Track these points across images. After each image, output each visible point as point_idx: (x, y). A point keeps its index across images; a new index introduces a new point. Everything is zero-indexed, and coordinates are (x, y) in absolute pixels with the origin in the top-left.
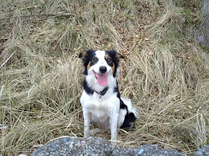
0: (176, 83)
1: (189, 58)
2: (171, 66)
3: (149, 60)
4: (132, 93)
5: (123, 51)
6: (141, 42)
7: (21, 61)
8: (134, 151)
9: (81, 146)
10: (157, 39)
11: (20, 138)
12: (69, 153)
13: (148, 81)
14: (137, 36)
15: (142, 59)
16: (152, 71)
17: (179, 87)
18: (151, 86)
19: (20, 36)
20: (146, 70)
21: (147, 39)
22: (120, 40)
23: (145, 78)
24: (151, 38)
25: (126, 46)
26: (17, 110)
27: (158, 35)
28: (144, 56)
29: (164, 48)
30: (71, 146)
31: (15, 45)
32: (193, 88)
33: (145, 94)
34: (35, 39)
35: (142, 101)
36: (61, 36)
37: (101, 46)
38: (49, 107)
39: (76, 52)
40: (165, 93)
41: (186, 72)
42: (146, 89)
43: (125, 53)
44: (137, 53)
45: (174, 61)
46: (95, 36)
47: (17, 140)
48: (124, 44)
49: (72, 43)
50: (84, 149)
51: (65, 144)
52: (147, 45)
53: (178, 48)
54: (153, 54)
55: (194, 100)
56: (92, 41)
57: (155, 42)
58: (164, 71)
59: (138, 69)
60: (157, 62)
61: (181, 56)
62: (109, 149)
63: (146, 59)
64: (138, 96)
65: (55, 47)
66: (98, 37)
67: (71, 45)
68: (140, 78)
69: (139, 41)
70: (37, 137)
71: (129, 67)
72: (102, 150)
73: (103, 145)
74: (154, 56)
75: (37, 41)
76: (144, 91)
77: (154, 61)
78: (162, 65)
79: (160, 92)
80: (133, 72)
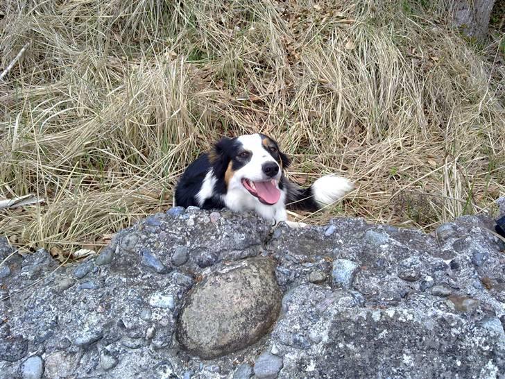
0: (405, 114)
1: (434, 59)
2: (395, 76)
3: (344, 62)
4: (308, 136)
5: (286, 42)
6: (326, 21)
7: (45, 67)
8: (316, 231)
9: (210, 222)
10: (363, 14)
11: (75, 220)
12: (187, 235)
13: (342, 108)
14: (317, 7)
15: (328, 59)
16: (351, 86)
17: (410, 121)
18: (349, 121)
19: (37, 6)
20: (339, 84)
21: (341, 15)
22: (278, 15)
23: (337, 102)
24: (349, 11)
25: (291, 31)
26: (55, 169)
27: (367, 5)
28: (335, 54)
29: (379, 34)
30: (191, 222)
31: (28, 26)
32: (440, 126)
33: (336, 137)
34: (74, 15)
35: (330, 151)
36: (134, 6)
37: (231, 31)
38: (126, 162)
39: (172, 47)
40: (380, 135)
41: (428, 90)
42: (337, 126)
43: (291, 47)
44: (317, 46)
45: (400, 64)
46: (218, 6)
47: (68, 225)
48: (287, 25)
49: (162, 24)
50: (217, 227)
51: (178, 219)
52: (340, 28)
53: (411, 36)
54: (353, 47)
55: (442, 149)
56: (211, 19)
57: (358, 20)
58: (378, 87)
59: (321, 84)
60: (362, 67)
61: (417, 55)
62: (266, 228)
63: (338, 61)
64: (319, 142)
65: (122, 33)
66: (224, 9)
67: (160, 30)
68: (325, 102)
69: (322, 19)
70: (110, 220)
71: (299, 79)
72: (253, 228)
73: (255, 219)
74: (356, 54)
75: (76, 19)
76: (333, 130)
77: (356, 63)
78: (374, 74)
79: (368, 133)
80: (309, 90)
